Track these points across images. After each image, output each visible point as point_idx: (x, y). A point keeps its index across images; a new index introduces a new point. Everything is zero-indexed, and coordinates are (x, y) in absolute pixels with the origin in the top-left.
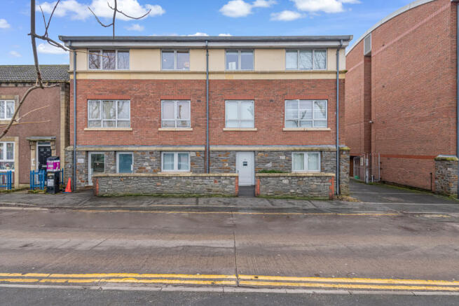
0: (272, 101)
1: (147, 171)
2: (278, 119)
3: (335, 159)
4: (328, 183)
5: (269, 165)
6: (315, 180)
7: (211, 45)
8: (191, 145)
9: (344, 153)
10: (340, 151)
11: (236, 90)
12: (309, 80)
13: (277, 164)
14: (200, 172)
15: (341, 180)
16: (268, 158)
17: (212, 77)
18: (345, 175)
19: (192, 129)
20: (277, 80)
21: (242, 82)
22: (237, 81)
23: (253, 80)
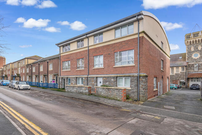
0: (109, 54)
1: (73, 84)
2: (112, 62)
3: (137, 81)
4: (121, 93)
5: (107, 83)
6: (115, 91)
7: (88, 35)
8: (84, 75)
9: (141, 77)
10: (139, 76)
11: (97, 51)
12: (124, 41)
13: (110, 83)
14: (86, 85)
15: (140, 92)
16: (107, 80)
17: (90, 48)
18: (142, 90)
19: (84, 69)
20: (111, 44)
21: (99, 48)
22: (97, 48)
23: (103, 46)
